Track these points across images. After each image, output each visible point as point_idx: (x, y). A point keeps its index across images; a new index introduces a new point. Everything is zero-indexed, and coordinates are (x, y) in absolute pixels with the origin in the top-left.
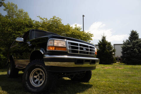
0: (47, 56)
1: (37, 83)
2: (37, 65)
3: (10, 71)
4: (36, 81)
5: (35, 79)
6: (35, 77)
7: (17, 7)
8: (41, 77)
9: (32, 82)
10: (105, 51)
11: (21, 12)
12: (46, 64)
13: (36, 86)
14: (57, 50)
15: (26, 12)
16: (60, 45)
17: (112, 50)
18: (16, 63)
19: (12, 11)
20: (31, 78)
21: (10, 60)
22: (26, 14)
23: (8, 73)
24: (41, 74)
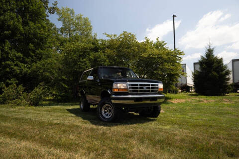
0: (114, 96)
1: (107, 115)
2: (106, 102)
3: (82, 105)
4: (106, 114)
5: (106, 112)
6: (106, 111)
7: (73, 14)
8: (110, 111)
9: (104, 114)
10: (210, 74)
11: (79, 18)
12: (113, 101)
13: (107, 117)
14: (120, 91)
15: (85, 17)
16: (122, 87)
17: (224, 72)
18: (87, 98)
19: (68, 19)
20: (103, 112)
21: (81, 94)
22: (86, 20)
23: (80, 107)
24: (110, 109)
